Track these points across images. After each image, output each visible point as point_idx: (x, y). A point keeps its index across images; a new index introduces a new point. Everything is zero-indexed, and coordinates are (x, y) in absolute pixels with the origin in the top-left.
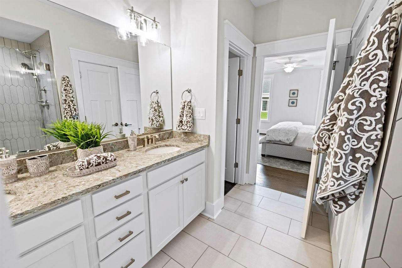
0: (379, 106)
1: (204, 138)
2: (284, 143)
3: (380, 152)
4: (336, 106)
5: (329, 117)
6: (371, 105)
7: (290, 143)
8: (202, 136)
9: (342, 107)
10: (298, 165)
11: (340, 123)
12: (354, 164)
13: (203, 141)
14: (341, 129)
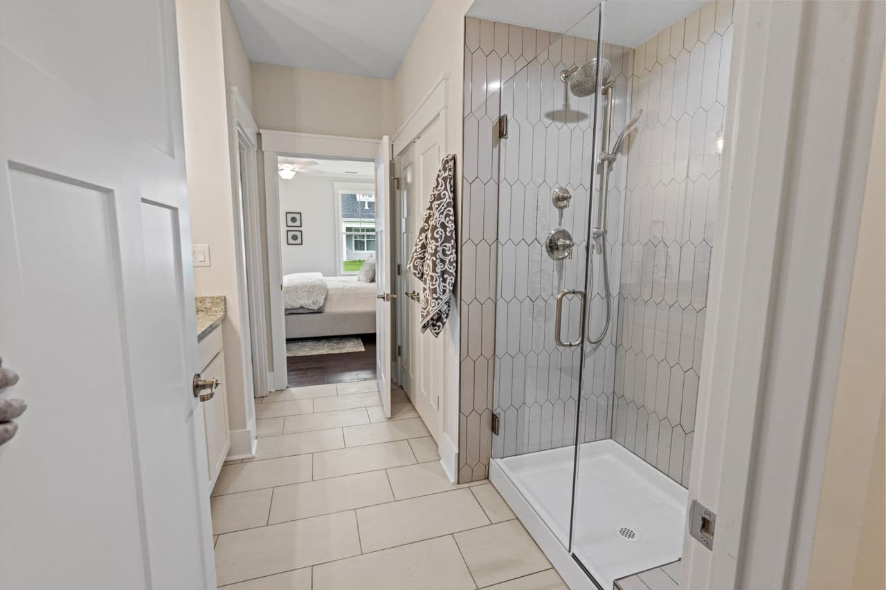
0: (452, 234)
1: (212, 302)
2: (309, 309)
3: (456, 272)
4: (424, 235)
5: (420, 246)
6: (449, 234)
7: (319, 309)
8: (208, 300)
9: (429, 236)
10: (338, 343)
11: (430, 250)
12: (444, 284)
13: (210, 309)
14: (432, 255)
